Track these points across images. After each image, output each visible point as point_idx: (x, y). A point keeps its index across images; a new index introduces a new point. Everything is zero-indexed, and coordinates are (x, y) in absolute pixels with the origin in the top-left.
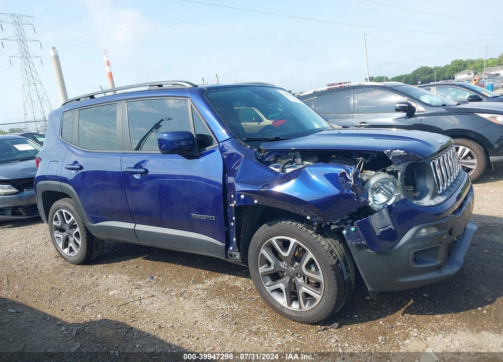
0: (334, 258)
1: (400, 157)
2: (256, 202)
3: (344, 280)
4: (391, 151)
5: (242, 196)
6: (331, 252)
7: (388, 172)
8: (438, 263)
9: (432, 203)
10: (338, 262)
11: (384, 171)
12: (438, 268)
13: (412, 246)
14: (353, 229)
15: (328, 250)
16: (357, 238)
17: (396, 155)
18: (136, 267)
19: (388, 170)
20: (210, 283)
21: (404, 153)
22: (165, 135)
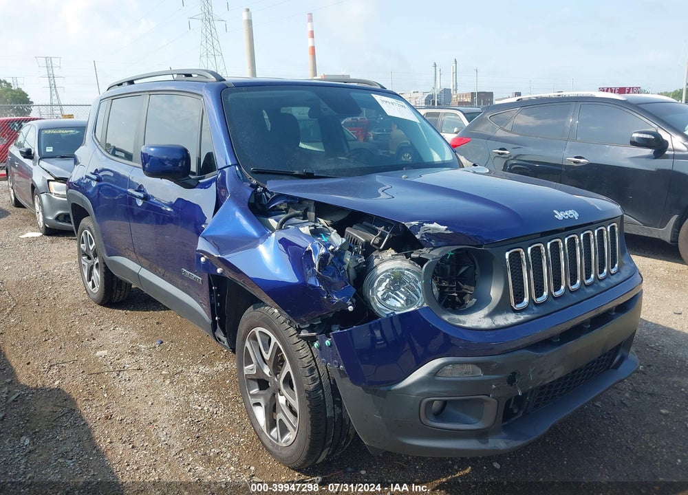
0: (314, 380)
1: (438, 237)
2: (219, 271)
3: (327, 418)
4: (421, 225)
5: (203, 259)
6: (312, 370)
7: (413, 259)
8: (478, 425)
9: (486, 324)
10: (320, 385)
11: (408, 256)
12: (481, 435)
13: (425, 390)
14: (327, 342)
15: (306, 365)
16: (333, 359)
17: (430, 232)
18: (158, 323)
19: (413, 255)
20: (220, 367)
21: (447, 229)
22: (152, 149)
